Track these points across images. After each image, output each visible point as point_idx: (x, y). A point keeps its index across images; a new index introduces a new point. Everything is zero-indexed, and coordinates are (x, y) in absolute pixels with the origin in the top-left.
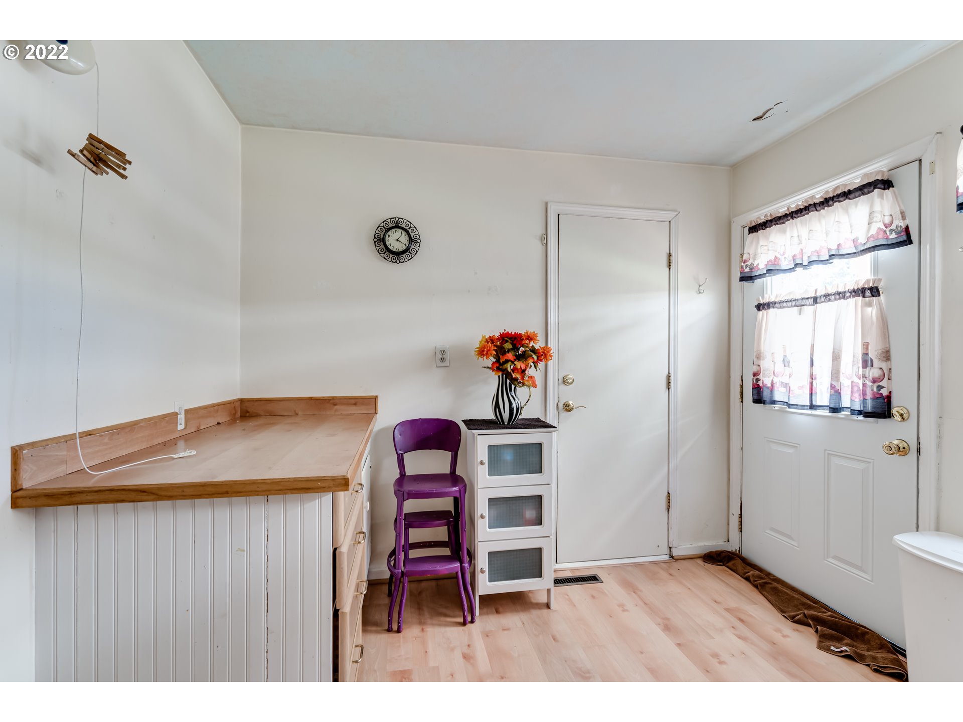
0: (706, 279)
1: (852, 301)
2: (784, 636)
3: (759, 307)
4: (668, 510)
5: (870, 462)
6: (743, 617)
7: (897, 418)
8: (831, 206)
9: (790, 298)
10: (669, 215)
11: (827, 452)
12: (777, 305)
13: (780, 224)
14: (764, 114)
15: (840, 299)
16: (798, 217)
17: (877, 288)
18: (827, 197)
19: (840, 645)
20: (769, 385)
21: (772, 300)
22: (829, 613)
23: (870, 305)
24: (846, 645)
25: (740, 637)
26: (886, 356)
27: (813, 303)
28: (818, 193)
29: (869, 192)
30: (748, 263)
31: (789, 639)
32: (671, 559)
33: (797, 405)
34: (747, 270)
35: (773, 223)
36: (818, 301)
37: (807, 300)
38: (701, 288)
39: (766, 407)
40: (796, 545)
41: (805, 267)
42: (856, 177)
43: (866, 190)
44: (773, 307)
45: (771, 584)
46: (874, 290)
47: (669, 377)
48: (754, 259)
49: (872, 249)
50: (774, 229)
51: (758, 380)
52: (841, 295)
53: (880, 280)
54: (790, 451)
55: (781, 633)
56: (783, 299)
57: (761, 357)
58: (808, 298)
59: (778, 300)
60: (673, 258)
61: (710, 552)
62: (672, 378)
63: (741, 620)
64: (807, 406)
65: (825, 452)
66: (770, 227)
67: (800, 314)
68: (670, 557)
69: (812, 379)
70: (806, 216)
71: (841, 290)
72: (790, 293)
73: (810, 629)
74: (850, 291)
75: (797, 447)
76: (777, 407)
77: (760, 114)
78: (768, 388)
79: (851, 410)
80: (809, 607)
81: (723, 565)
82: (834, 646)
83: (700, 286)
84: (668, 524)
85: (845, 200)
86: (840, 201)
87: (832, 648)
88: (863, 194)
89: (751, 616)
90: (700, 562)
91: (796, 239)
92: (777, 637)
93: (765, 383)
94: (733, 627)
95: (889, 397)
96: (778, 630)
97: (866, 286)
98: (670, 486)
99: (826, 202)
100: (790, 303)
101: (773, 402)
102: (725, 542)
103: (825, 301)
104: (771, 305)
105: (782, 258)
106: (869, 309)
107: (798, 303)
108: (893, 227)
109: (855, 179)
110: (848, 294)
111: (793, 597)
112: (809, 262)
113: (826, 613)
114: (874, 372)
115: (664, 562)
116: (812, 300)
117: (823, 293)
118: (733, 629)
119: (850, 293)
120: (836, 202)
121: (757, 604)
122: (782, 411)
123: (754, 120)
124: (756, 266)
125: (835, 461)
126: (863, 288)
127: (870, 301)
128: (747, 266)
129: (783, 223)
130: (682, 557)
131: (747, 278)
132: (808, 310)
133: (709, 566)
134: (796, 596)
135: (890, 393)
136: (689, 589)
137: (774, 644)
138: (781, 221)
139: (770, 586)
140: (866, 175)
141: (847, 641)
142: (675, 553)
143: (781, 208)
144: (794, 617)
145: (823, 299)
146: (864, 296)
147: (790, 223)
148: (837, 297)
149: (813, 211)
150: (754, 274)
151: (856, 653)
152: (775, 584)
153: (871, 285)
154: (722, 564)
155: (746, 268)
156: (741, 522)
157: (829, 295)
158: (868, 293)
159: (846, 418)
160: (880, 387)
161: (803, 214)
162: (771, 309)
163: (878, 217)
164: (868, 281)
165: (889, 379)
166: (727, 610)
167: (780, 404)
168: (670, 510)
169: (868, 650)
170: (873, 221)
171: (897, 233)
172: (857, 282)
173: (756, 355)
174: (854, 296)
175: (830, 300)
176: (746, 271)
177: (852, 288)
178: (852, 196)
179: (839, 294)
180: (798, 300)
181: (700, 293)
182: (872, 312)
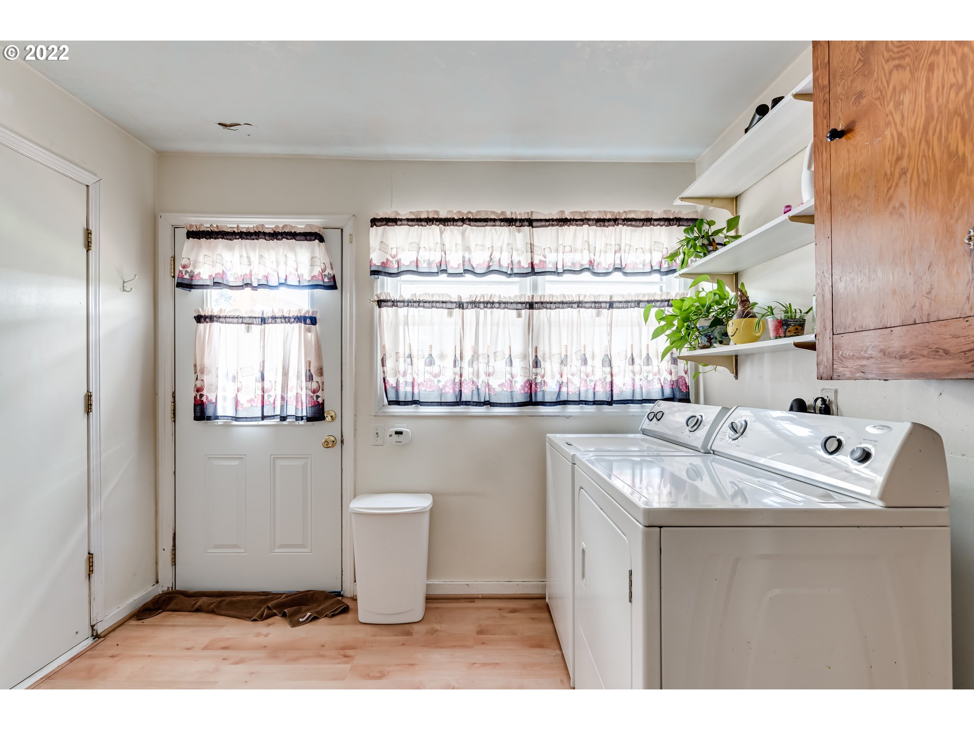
0: (136, 275)
1: (296, 326)
2: (266, 635)
3: (199, 319)
4: (89, 577)
5: (308, 458)
6: (224, 644)
7: (328, 419)
8: (279, 239)
9: (237, 314)
10: (90, 179)
11: (272, 456)
12: (221, 320)
13: (227, 239)
14: (231, 126)
15: (286, 322)
16: (247, 239)
17: (315, 318)
18: (277, 231)
19: (304, 614)
20: (214, 401)
21: (215, 314)
22: (284, 596)
23: (309, 330)
24: (308, 611)
25: (237, 663)
26: (321, 372)
27: (260, 323)
28: (270, 223)
29: (311, 240)
30: (188, 269)
31: (270, 636)
32: (97, 639)
33: (246, 418)
34: (187, 276)
35: (219, 236)
36: (266, 321)
37: (254, 319)
38: (125, 284)
39: (208, 424)
40: (243, 551)
41: (255, 288)
42: (301, 223)
43: (308, 238)
44: (217, 321)
45: (224, 600)
46: (313, 320)
47: (89, 397)
48: (195, 267)
49: (315, 287)
50: (220, 242)
51: (201, 396)
52: (286, 319)
53: (317, 312)
54: (236, 463)
55: (262, 635)
56: (228, 315)
57: (204, 371)
58: (255, 318)
59: (222, 315)
60: (93, 237)
61: (144, 605)
62: (93, 398)
63: (225, 648)
64: (258, 417)
65: (271, 457)
66: (215, 238)
67: (248, 332)
68: (94, 639)
69: (264, 392)
70: (256, 240)
71: (286, 315)
72: (236, 310)
73: (276, 617)
74: (294, 317)
75: (243, 458)
76: (220, 422)
77: (228, 123)
78: (212, 403)
79: (296, 417)
80: (266, 601)
81: (163, 611)
82: (300, 618)
83: (124, 282)
84: (90, 595)
85: (291, 239)
86: (288, 239)
87: (301, 620)
88: (307, 240)
89: (228, 639)
90: (133, 622)
91: (245, 260)
92: (262, 640)
93: (210, 398)
94: (224, 659)
95: (323, 404)
96: (258, 635)
97: (307, 315)
98: (92, 543)
99: (275, 235)
100: (237, 319)
101: (217, 418)
102: (154, 585)
103: (272, 323)
104: (215, 319)
105: (228, 274)
106: (309, 334)
107: (247, 321)
108: (326, 273)
109: (300, 224)
110: (293, 320)
111: (249, 600)
112: (259, 285)
113: (281, 597)
114: (314, 385)
115: (91, 648)
116: (260, 320)
117: (270, 315)
118: (225, 661)
119: (295, 319)
120: (284, 238)
121: (224, 626)
122: (226, 425)
123: (219, 124)
124: (197, 275)
125: (280, 463)
126: (305, 317)
127: (309, 327)
128: (186, 272)
129: (230, 240)
130: (110, 630)
131: (186, 285)
132: (256, 329)
133: (147, 621)
134: (251, 598)
135: (323, 400)
136: (150, 656)
137: (265, 647)
138: (228, 237)
139: (225, 603)
140: (309, 225)
141: (304, 608)
142: (100, 629)
143: (230, 223)
144: (262, 615)
145: (270, 320)
146: (305, 323)
147: (237, 242)
148: (283, 320)
149: (262, 238)
150: (195, 282)
151: (317, 612)
152: (229, 599)
153: (310, 315)
154: (161, 610)
155: (186, 274)
156: (175, 554)
157: (276, 318)
158: (308, 321)
159: (291, 424)
160: (318, 397)
161: (252, 237)
162: (214, 323)
163: (318, 262)
164: (308, 312)
165: (323, 390)
166: (206, 648)
167: (224, 419)
168: (93, 576)
169: (319, 606)
170: (314, 264)
171: (328, 278)
172: (300, 311)
173: (200, 370)
174: (297, 322)
175: (276, 322)
176: (185, 277)
177: (296, 315)
178: (298, 238)
179: (285, 318)
180: (245, 318)
181: (124, 290)
182: (311, 336)
